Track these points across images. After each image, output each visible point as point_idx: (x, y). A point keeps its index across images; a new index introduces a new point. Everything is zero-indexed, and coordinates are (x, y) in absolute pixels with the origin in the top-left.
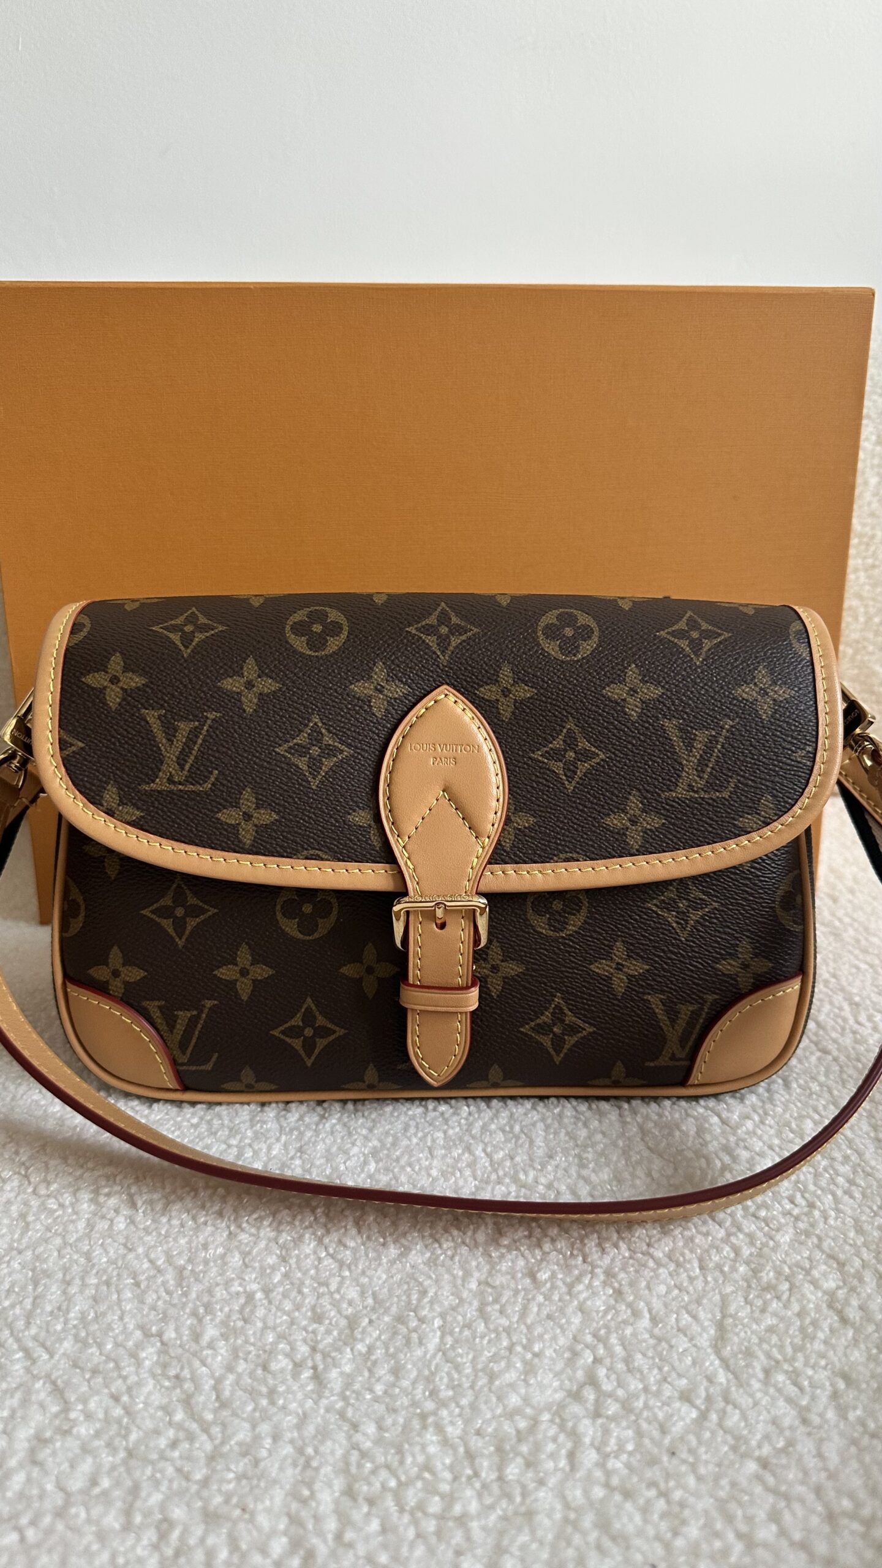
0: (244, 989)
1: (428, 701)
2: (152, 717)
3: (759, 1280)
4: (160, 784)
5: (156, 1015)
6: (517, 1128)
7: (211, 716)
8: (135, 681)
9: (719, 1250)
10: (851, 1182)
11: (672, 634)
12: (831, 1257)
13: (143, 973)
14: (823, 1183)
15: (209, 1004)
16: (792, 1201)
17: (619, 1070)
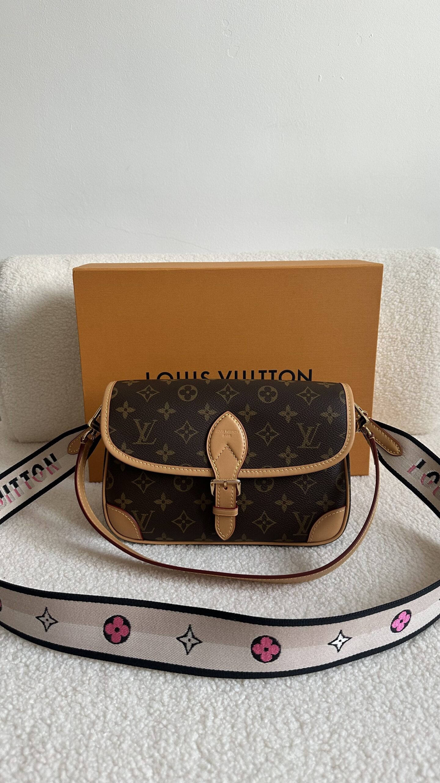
0: (163, 507)
1: (223, 416)
2: (137, 421)
3: (319, 601)
4: (139, 442)
5: (136, 515)
6: (250, 555)
7: (155, 421)
8: (132, 410)
9: (309, 592)
10: (355, 574)
11: (301, 395)
12: (343, 595)
13: (132, 502)
14: (346, 574)
15: (152, 512)
16: (335, 579)
17: (284, 536)
